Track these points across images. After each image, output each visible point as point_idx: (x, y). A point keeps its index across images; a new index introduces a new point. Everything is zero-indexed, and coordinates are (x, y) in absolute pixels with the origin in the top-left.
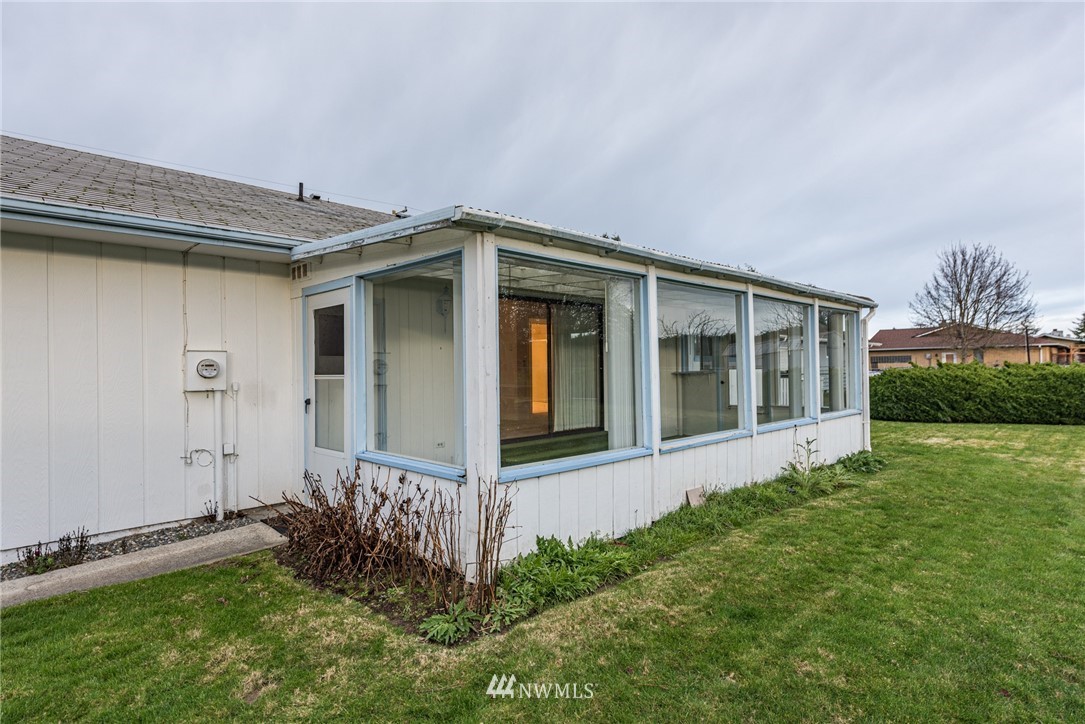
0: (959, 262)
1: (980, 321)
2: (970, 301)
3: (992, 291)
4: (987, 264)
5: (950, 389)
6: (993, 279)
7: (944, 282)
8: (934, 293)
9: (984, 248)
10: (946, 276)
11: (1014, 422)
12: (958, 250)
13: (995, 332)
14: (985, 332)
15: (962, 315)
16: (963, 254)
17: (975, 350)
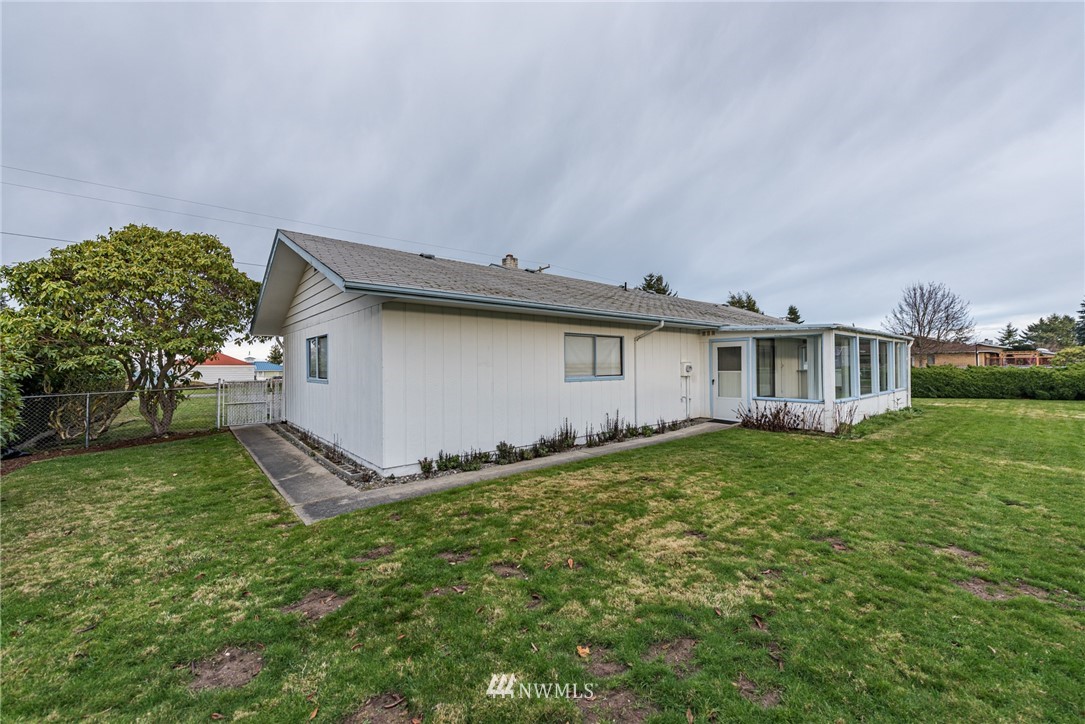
0: (918, 294)
1: (933, 335)
2: (926, 322)
3: (942, 314)
4: (939, 295)
5: (936, 380)
6: (943, 306)
7: (906, 308)
8: (899, 316)
9: (937, 285)
10: (908, 304)
11: (975, 397)
12: (917, 286)
13: (944, 343)
14: (937, 342)
15: (920, 330)
16: (922, 289)
17: (929, 355)
